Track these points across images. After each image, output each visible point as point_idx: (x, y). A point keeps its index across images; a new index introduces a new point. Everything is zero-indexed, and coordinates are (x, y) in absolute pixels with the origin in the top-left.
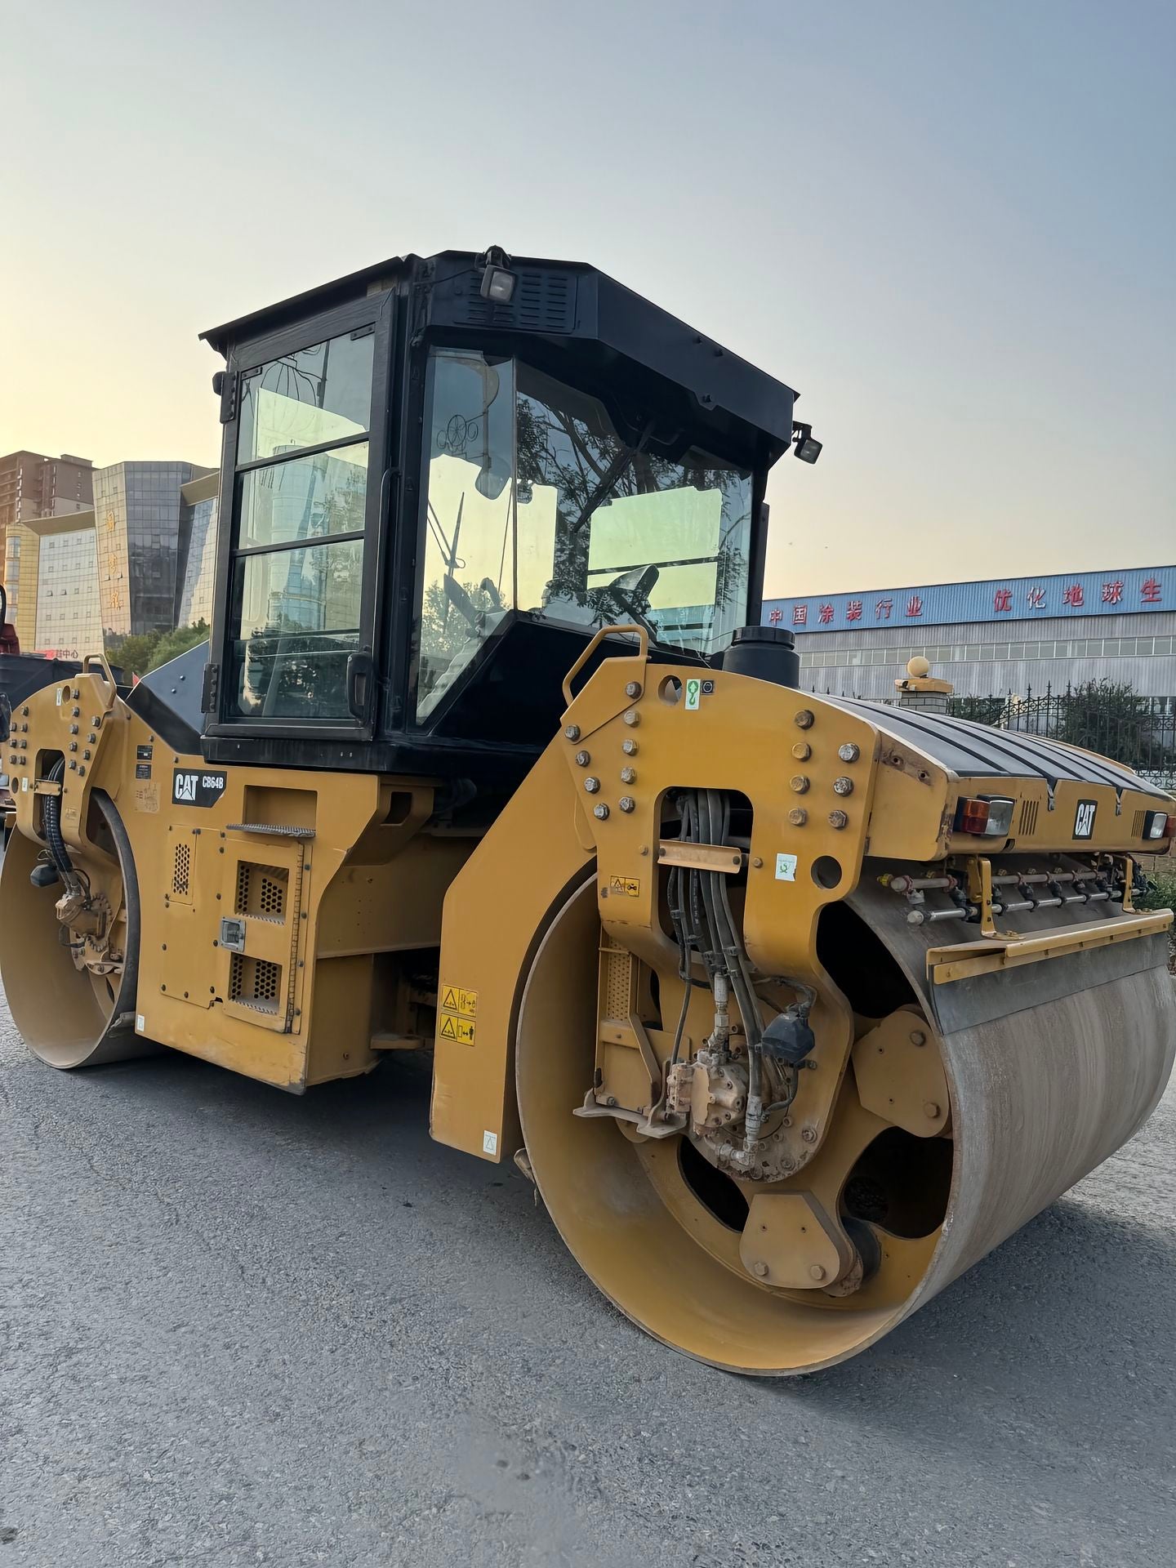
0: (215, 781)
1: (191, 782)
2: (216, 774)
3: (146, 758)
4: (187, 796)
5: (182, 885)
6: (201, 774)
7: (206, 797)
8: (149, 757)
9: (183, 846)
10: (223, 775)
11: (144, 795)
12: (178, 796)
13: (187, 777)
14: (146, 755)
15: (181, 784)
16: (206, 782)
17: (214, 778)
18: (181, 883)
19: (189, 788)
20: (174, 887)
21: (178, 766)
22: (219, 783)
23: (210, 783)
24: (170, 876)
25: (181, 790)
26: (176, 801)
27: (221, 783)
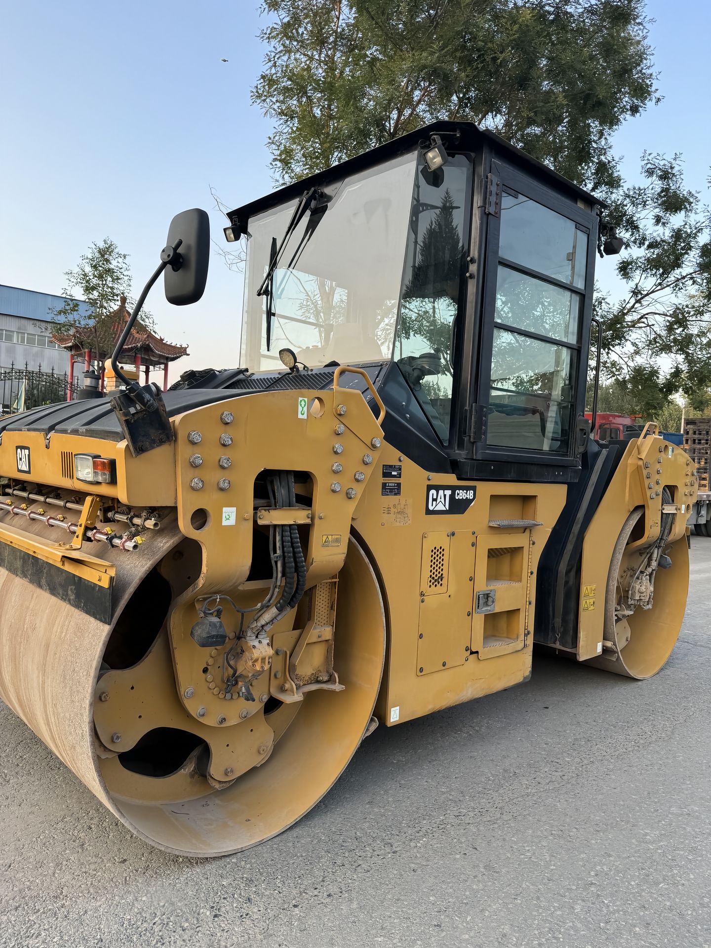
0: (466, 493)
1: (445, 496)
2: (467, 488)
3: (394, 476)
4: (440, 507)
5: (437, 580)
6: (453, 488)
7: (458, 507)
8: (399, 476)
9: (438, 548)
10: (474, 488)
11: (393, 510)
12: (431, 508)
13: (441, 492)
14: (394, 473)
15: (435, 497)
16: (458, 494)
17: (465, 491)
18: (436, 578)
19: (443, 500)
20: (429, 584)
21: (430, 483)
22: (470, 495)
23: (461, 495)
24: (426, 574)
25: (434, 503)
26: (429, 512)
27: (472, 494)
